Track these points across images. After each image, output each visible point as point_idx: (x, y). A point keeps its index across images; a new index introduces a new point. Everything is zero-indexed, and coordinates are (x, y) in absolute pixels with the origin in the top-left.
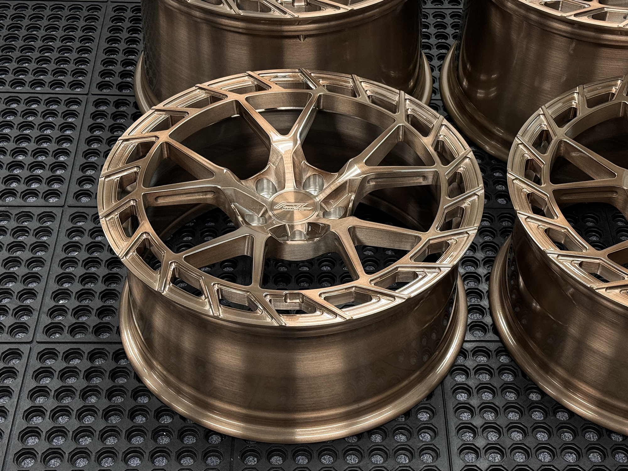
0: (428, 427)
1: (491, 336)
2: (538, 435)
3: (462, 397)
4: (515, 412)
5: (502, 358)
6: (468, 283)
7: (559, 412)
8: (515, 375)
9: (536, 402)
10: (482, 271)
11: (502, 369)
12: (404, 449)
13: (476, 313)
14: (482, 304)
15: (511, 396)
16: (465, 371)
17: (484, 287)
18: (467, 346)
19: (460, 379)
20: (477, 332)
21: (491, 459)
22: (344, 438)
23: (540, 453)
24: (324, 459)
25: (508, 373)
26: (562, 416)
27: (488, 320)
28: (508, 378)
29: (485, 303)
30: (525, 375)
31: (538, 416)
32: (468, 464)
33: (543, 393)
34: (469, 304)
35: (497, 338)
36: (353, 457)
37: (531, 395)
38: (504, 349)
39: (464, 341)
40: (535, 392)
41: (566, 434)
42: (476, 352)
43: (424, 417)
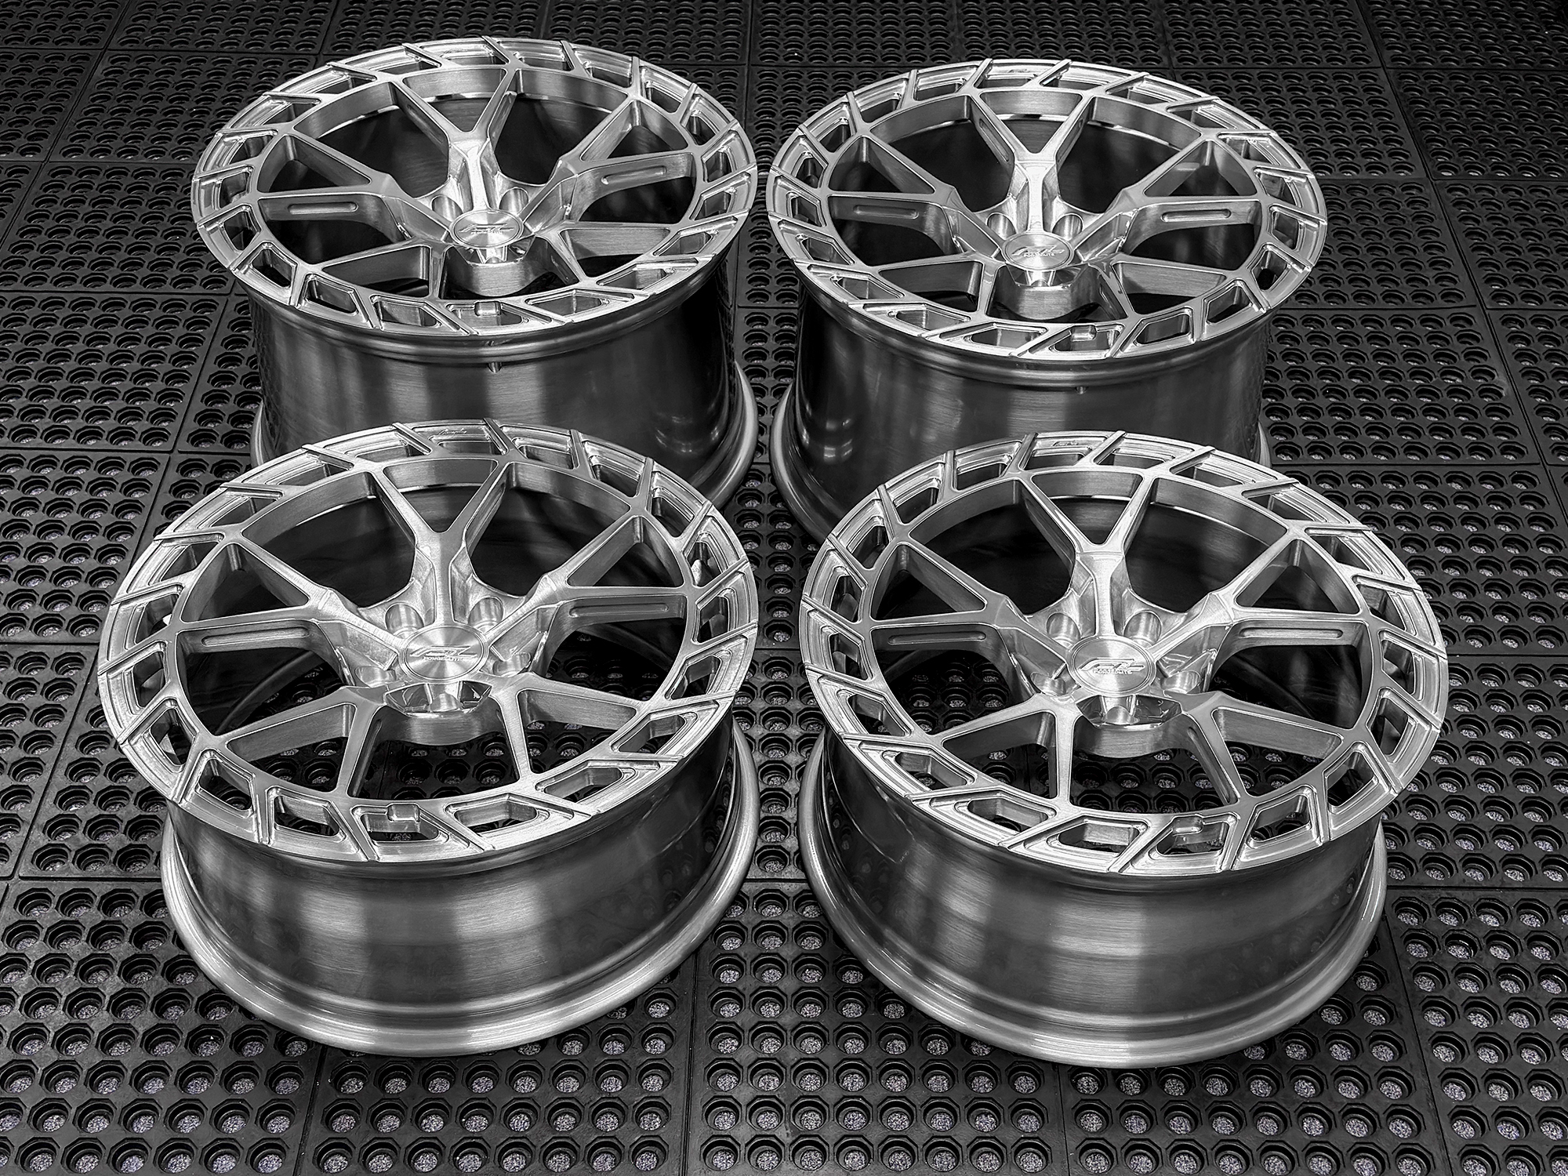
0: (661, 1029)
1: (791, 871)
2: (849, 1044)
3: (729, 977)
4: (816, 1004)
5: (808, 909)
6: (769, 779)
7: (889, 1003)
8: (824, 941)
9: (852, 987)
10: (793, 759)
11: (801, 931)
12: (616, 1067)
13: (776, 831)
14: (785, 815)
15: (812, 976)
16: (738, 931)
17: (791, 786)
18: (747, 888)
19: (730, 945)
20: (772, 864)
21: (761, 1084)
22: (516, 1048)
23: (847, 1076)
24: (478, 1084)
25: (813, 936)
26: (893, 1012)
27: (790, 843)
28: (812, 944)
29: (789, 815)
30: (839, 941)
31: (852, 1010)
32: (719, 1094)
33: (866, 973)
34: (763, 815)
35: (803, 877)
36: (528, 1079)
37: (848, 974)
38: (809, 896)
39: (744, 879)
40: (854, 969)
41: (896, 1042)
42: (763, 899)
43: (659, 1011)
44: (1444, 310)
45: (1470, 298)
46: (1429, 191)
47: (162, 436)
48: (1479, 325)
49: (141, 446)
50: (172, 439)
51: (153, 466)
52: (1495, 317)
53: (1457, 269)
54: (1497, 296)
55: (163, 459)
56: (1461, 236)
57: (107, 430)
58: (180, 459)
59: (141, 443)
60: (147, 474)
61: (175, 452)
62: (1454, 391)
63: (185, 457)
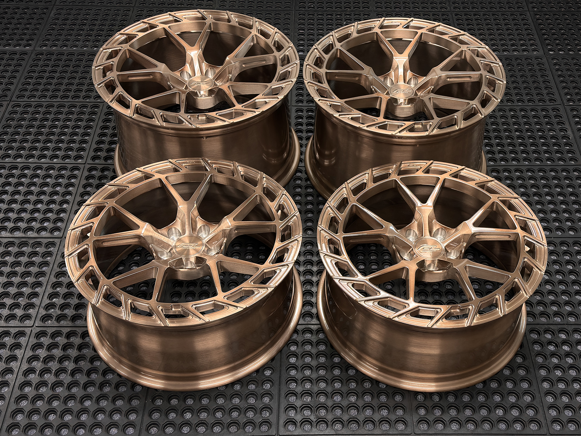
0: (269, 380)
1: (315, 321)
2: (335, 385)
3: (293, 360)
4: (324, 370)
5: (321, 335)
6: (306, 286)
7: (350, 369)
8: (326, 346)
9: (337, 363)
10: (315, 279)
11: (318, 343)
12: (253, 394)
13: (309, 306)
14: (312, 300)
15: (322, 360)
16: (296, 343)
17: (314, 289)
18: (299, 327)
19: (293, 348)
20: (307, 318)
21: (305, 399)
22: (217, 388)
23: (335, 396)
24: (204, 401)
25: (323, 344)
26: (351, 372)
27: (314, 311)
28: (322, 348)
29: (313, 300)
30: (332, 347)
31: (337, 372)
32: (290, 403)
33: (342, 358)
34: (304, 300)
35: (318, 323)
36: (221, 399)
37: (335, 358)
38: (321, 330)
39: (298, 324)
40: (337, 357)
41: (352, 383)
42: (304, 331)
43: (268, 373)
44: (550, 106)
45: (559, 101)
46: (544, 60)
47: (81, 157)
48: (562, 112)
49: (73, 162)
50: (85, 159)
51: (78, 169)
52: (568, 108)
53: (555, 90)
54: (569, 100)
55: (82, 166)
56: (556, 77)
57: (61, 155)
58: (88, 166)
59: (73, 161)
60: (76, 172)
61: (86, 164)
62: (553, 137)
63: (90, 166)
